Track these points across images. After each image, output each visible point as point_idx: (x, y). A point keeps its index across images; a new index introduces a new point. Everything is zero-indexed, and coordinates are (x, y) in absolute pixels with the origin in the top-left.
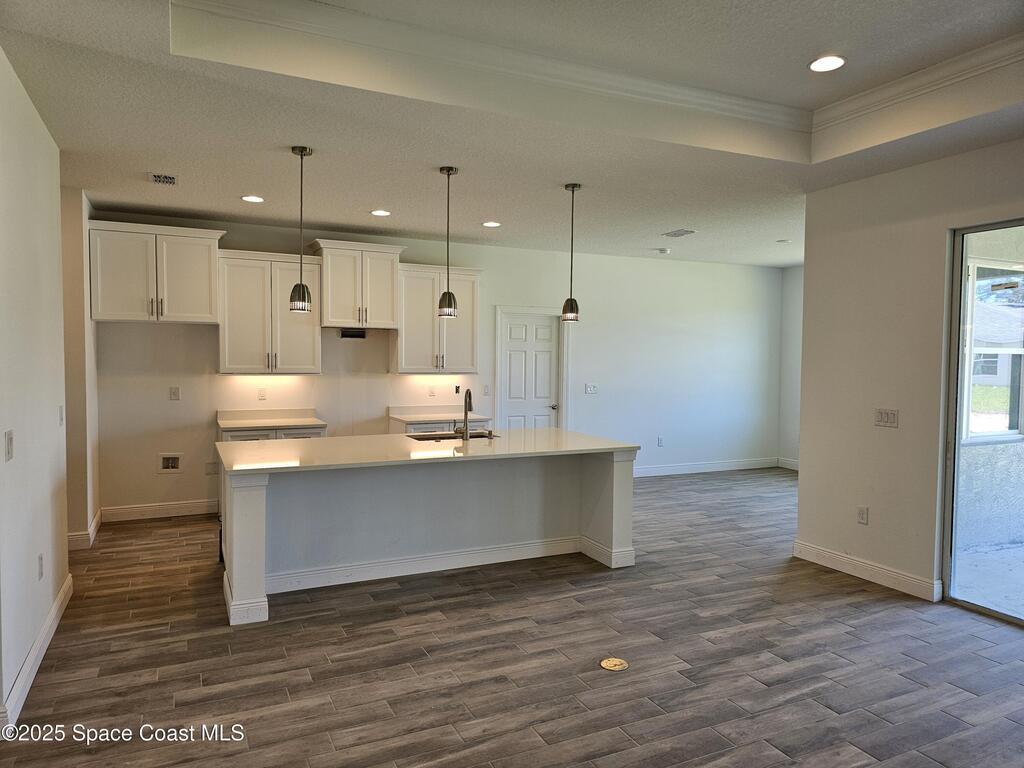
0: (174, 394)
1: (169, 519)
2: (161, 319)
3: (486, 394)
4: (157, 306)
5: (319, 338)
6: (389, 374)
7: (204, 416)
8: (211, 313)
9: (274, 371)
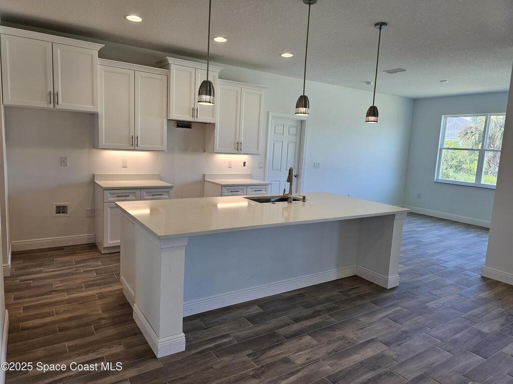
0: (63, 162)
1: (61, 248)
2: (57, 107)
3: (261, 167)
4: (53, 97)
5: (165, 127)
6: (205, 153)
7: (85, 177)
8: (93, 105)
9: (136, 148)
